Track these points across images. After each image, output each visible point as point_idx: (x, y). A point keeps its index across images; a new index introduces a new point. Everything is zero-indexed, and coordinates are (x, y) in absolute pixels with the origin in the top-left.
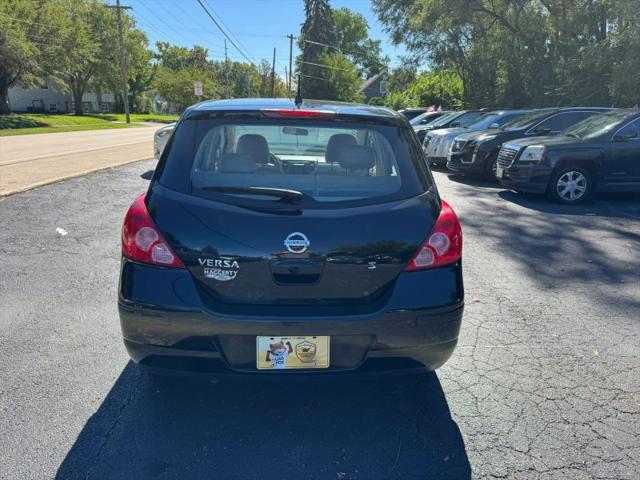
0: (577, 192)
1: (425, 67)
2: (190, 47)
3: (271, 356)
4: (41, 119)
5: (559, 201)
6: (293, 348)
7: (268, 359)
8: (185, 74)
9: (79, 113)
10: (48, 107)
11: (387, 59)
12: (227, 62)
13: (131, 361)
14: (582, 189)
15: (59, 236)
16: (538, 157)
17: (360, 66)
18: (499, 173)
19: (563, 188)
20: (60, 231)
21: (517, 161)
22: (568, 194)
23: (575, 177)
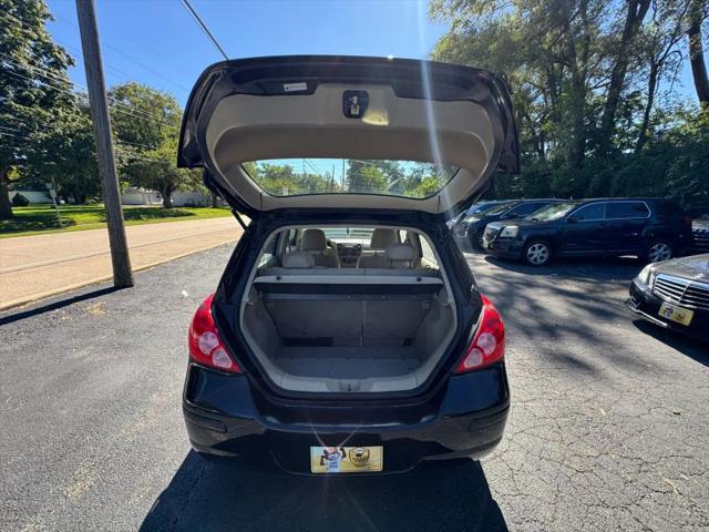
0: (542, 258)
1: (427, 174)
2: (282, 166)
3: (325, 461)
4: (191, 211)
5: (531, 265)
6: (347, 453)
7: (322, 464)
8: (279, 182)
9: (215, 207)
10: (197, 203)
11: (403, 170)
12: (305, 174)
13: (192, 450)
14: (546, 255)
15: (183, 297)
16: (514, 234)
17: (386, 175)
18: (486, 244)
19: (532, 255)
20: (185, 293)
21: (498, 237)
22: (535, 260)
23: (540, 248)
